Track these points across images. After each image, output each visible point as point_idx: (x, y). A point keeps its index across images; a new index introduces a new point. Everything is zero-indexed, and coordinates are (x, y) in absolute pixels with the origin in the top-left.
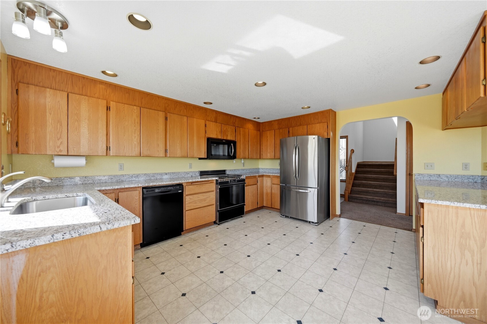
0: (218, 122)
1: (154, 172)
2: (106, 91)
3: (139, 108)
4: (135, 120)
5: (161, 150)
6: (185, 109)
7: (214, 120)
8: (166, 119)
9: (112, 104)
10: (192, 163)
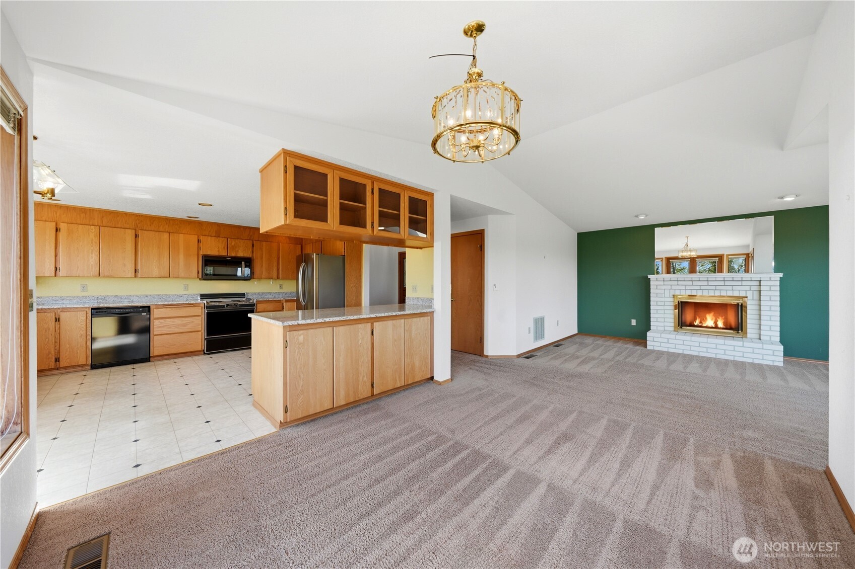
0: (221, 236)
1: (129, 294)
2: (56, 214)
3: (98, 227)
4: (92, 240)
5: (129, 271)
6: (167, 224)
7: (214, 234)
8: (136, 236)
9: (63, 226)
10: (188, 285)
